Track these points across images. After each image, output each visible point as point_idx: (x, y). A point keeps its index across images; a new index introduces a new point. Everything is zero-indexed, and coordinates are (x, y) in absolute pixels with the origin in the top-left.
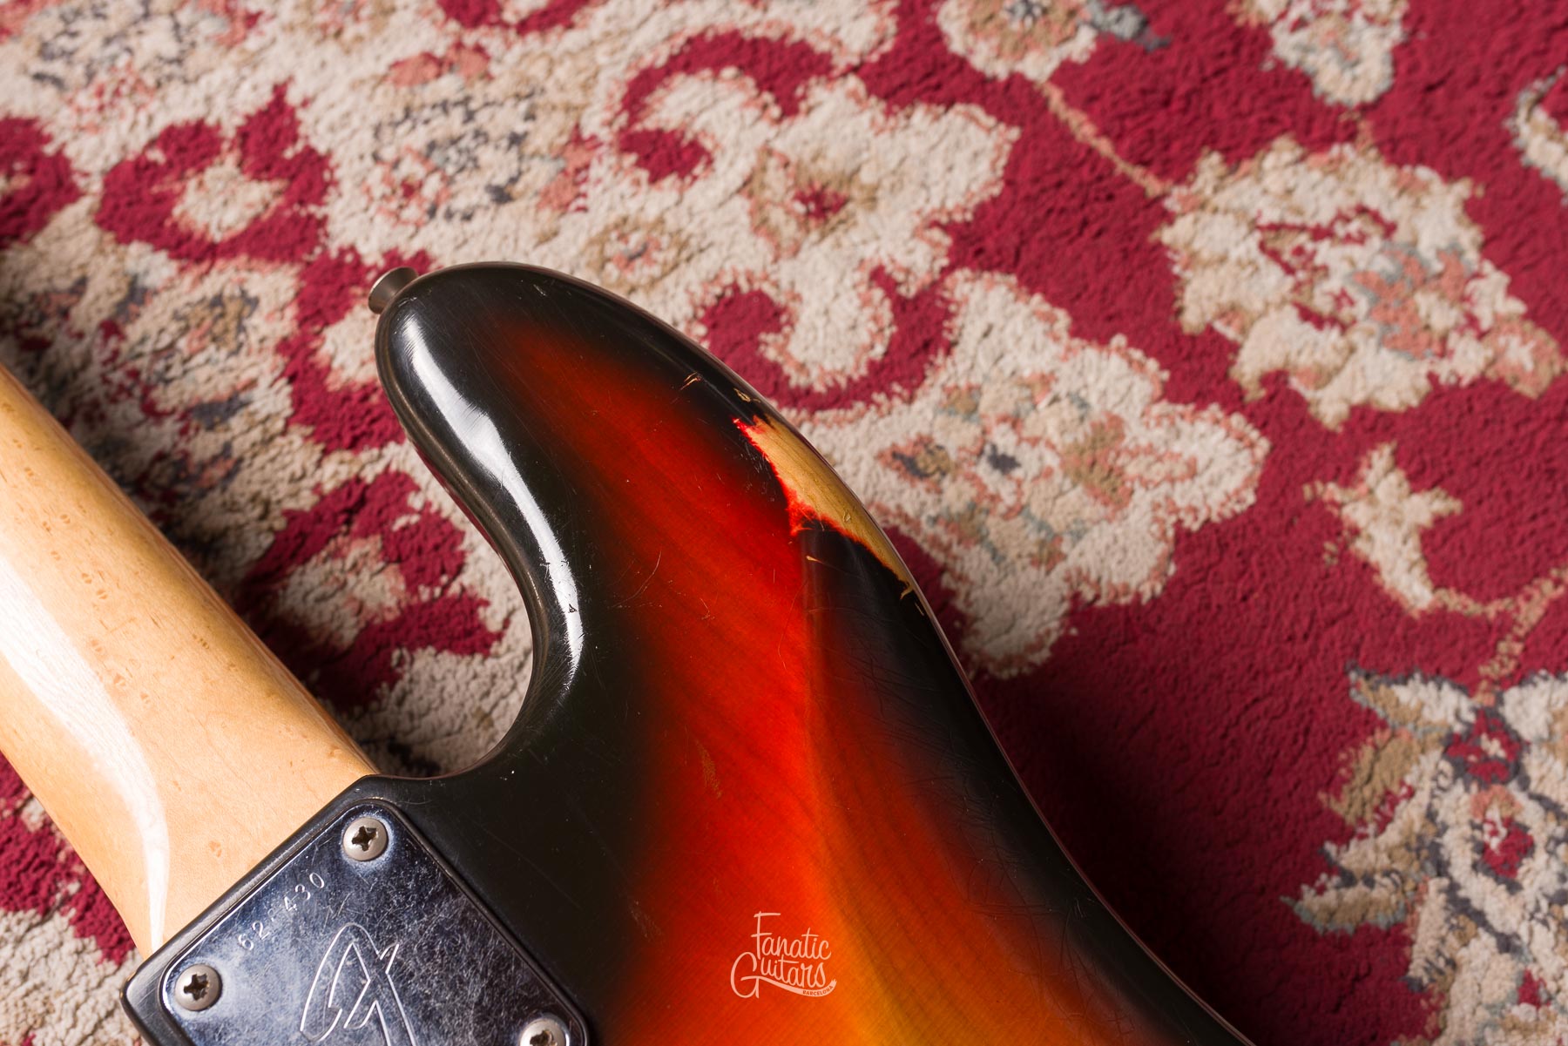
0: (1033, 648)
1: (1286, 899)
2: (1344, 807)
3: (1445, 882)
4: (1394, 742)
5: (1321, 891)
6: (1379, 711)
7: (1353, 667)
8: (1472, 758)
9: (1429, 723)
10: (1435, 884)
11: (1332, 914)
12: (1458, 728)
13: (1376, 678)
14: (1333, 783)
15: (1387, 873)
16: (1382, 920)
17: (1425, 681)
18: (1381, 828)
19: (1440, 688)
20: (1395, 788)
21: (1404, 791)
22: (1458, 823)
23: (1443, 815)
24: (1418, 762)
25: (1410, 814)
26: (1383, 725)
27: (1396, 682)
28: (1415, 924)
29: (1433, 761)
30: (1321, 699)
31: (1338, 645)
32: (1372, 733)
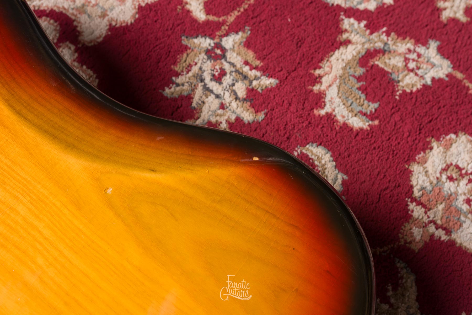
0: (98, 38)
1: (160, 91)
2: (177, 68)
3: (203, 84)
4: (193, 52)
5: (170, 88)
6: (189, 46)
7: (183, 35)
8: (213, 55)
9: (202, 47)
10: (200, 84)
11: (172, 93)
12: (210, 48)
13: (189, 38)
14: (175, 63)
15: (188, 82)
16: (185, 94)
17: (202, 37)
18: (188, 73)
19: (206, 39)
20: (192, 63)
21: (194, 63)
22: (208, 70)
23: (204, 68)
24: (198, 56)
25: (195, 69)
26: (190, 48)
27: (194, 38)
28: (194, 94)
29: (203, 56)
30: (174, 44)
31: (180, 30)
32: (187, 50)
